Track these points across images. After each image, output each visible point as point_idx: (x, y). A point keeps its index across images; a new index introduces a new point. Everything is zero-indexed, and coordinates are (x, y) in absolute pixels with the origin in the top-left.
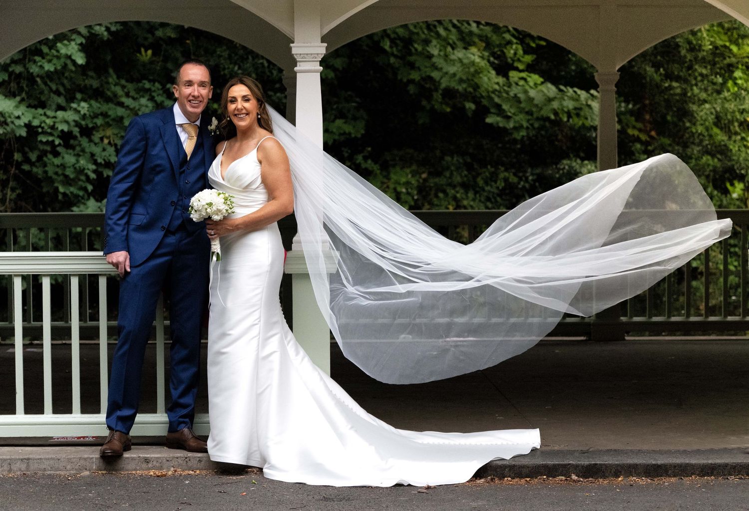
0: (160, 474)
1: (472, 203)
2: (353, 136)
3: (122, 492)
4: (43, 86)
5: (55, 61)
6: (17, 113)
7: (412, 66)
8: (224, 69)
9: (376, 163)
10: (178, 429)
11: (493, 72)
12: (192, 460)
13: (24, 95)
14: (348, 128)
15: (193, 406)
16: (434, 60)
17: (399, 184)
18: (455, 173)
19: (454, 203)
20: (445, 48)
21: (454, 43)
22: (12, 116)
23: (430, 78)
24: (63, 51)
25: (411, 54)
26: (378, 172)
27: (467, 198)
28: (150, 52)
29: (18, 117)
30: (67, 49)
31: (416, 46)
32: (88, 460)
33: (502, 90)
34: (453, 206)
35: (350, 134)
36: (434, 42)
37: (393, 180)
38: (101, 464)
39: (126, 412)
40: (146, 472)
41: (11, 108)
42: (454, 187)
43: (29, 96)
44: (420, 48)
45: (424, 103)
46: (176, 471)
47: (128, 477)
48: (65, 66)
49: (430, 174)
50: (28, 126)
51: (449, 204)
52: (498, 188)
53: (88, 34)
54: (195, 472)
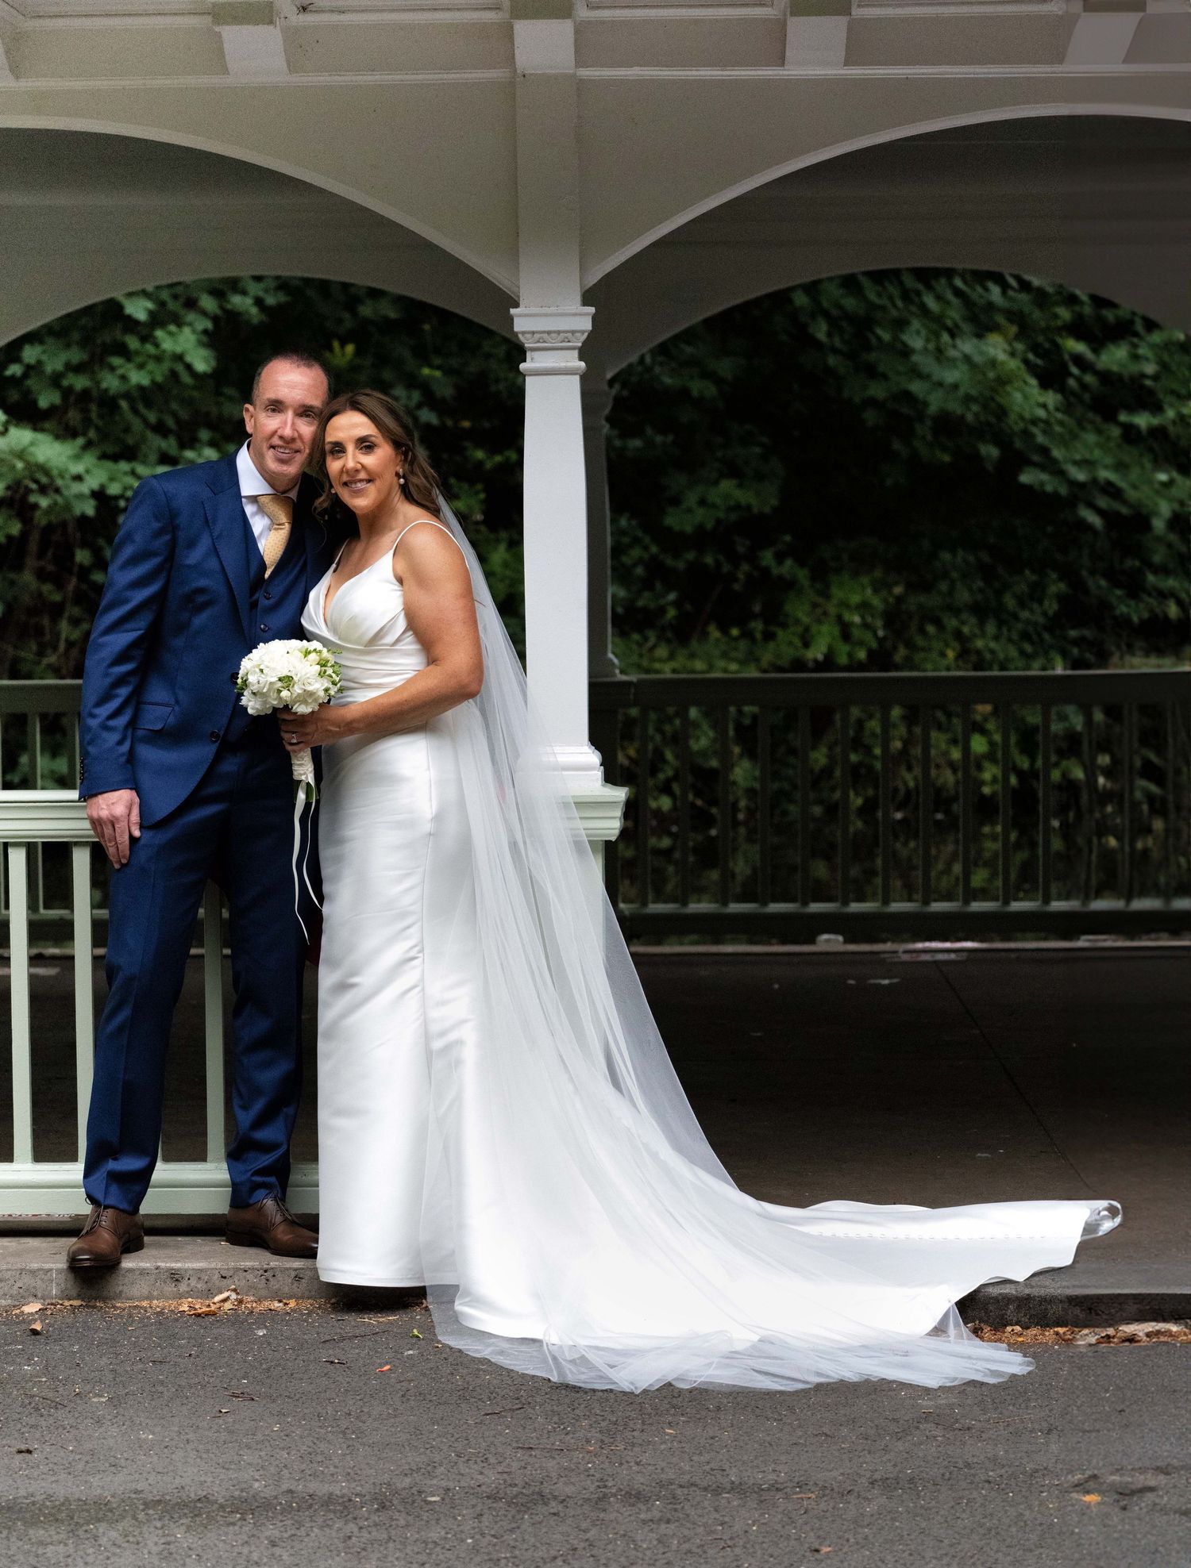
0: (205, 1309)
1: (992, 645)
2: (755, 510)
3: (104, 1361)
4: (129, 415)
5: (151, 366)
6: (78, 468)
7: (872, 372)
8: (497, 381)
9: (801, 562)
10: (251, 1202)
11: (1033, 382)
12: (279, 1275)
13: (92, 434)
14: (743, 496)
15: (285, 1147)
16: (915, 358)
17: (848, 606)
18: (959, 585)
19: (956, 645)
20: (937, 336)
21: (957, 326)
22: (67, 476)
23: (907, 396)
24: (168, 345)
25: (868, 348)
26: (806, 583)
27: (983, 635)
28: (350, 349)
29: (78, 478)
30: (175, 342)
31: (879, 332)
32: (41, 1275)
33: (1053, 420)
34: (954, 650)
35: (749, 507)
36: (916, 324)
37: (835, 601)
38: (70, 1284)
39: (130, 1164)
40: (173, 1303)
41: (64, 459)
42: (956, 612)
43: (104, 436)
44: (886, 336)
45: (897, 445)
46: (241, 1302)
47: (130, 1316)
48: (174, 374)
49: (910, 587)
50: (99, 495)
51: (947, 645)
52: (1045, 614)
53: (218, 312)
54: (286, 1304)
